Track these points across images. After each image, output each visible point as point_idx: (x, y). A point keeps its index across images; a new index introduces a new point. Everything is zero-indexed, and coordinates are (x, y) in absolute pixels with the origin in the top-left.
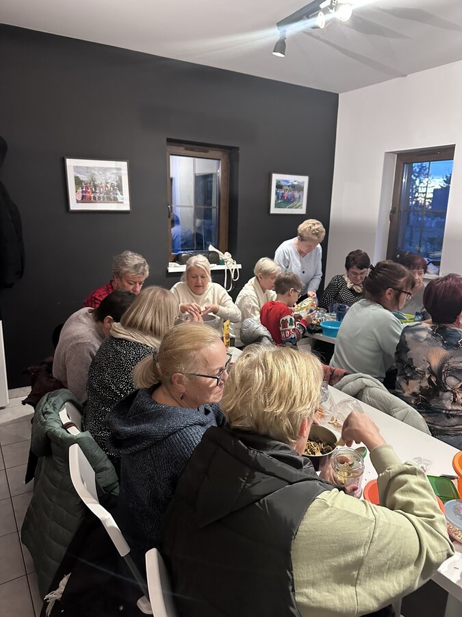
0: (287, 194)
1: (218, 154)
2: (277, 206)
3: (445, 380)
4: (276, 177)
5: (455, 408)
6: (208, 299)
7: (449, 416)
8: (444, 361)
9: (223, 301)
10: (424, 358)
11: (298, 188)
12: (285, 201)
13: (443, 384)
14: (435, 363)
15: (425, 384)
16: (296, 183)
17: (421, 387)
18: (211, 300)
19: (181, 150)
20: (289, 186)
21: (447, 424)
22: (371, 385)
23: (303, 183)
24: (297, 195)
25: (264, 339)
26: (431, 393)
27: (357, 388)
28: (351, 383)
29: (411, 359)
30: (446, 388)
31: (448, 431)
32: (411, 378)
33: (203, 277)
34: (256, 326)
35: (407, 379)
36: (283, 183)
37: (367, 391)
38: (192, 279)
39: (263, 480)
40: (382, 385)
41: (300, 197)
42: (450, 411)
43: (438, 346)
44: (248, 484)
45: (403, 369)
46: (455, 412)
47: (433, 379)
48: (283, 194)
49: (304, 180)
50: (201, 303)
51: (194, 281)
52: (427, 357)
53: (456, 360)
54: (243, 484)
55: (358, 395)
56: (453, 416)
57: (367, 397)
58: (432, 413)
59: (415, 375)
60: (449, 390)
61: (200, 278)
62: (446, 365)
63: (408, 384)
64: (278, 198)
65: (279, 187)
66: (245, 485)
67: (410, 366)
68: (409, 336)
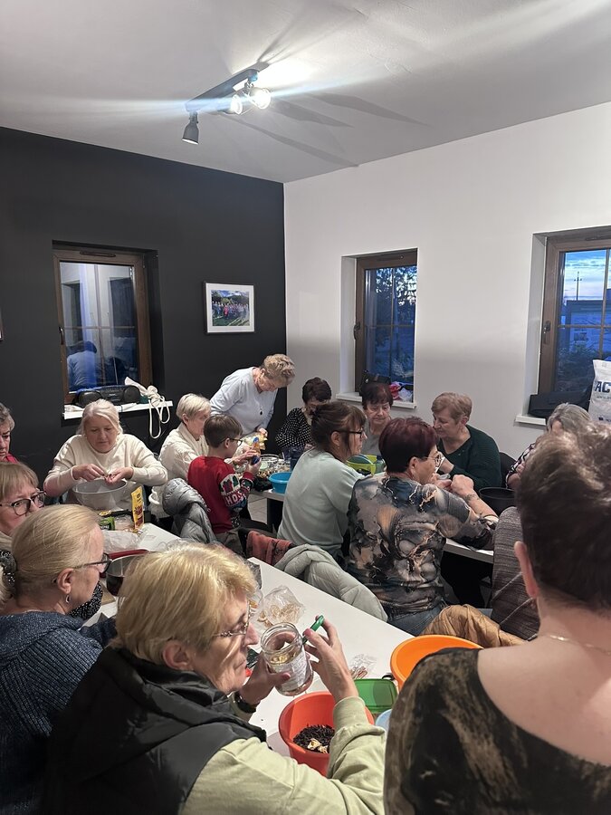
0: (229, 308)
1: (130, 258)
2: (216, 323)
3: (398, 545)
4: (211, 288)
5: (413, 579)
6: (117, 457)
7: (408, 590)
8: (395, 522)
9: (139, 459)
10: (375, 519)
11: (240, 300)
12: (225, 317)
13: (397, 550)
14: (386, 524)
15: (378, 551)
16: (237, 294)
17: (374, 556)
18: (122, 458)
19: (77, 255)
20: (229, 298)
21: (407, 600)
22: (318, 560)
23: (248, 293)
24: (241, 309)
25: (193, 507)
26: (386, 562)
27: (302, 565)
28: (295, 559)
29: (361, 521)
30: (400, 554)
31: (408, 608)
32: (362, 545)
33: (107, 429)
34: (182, 490)
35: (359, 546)
36: (221, 295)
37: (313, 568)
38: (92, 433)
39: (157, 724)
40: (331, 557)
41: (245, 311)
42: (409, 582)
43: (388, 502)
44: (137, 729)
45: (354, 535)
46: (414, 585)
47: (386, 545)
48: (221, 308)
49: (248, 290)
50: (106, 463)
51: (95, 435)
52: (377, 518)
53: (409, 520)
54: (131, 729)
55: (303, 575)
56: (414, 589)
57: (313, 575)
58: (390, 587)
59: (368, 541)
60: (403, 558)
61: (103, 431)
62: (398, 527)
63: (360, 552)
64: (216, 314)
65: (216, 299)
66: (134, 730)
67: (360, 530)
68: (359, 492)
